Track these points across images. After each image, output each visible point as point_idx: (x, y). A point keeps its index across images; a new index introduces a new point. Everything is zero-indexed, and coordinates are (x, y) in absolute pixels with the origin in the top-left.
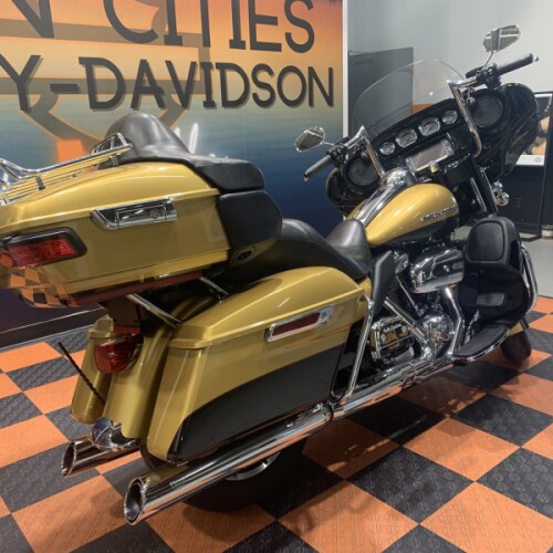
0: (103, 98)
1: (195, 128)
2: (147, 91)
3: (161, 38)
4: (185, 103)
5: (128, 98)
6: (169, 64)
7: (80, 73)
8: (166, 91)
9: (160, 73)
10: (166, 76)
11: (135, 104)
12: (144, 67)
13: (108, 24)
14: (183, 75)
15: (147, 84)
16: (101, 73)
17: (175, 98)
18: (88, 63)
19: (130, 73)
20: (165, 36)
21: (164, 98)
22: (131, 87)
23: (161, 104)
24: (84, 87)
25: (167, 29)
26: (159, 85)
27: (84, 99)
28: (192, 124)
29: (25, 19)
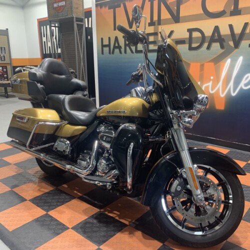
0: (194, 45)
1: (241, 59)
2: (215, 41)
3: (228, 13)
4: (237, 45)
5: (206, 45)
6: (231, 27)
7: (187, 35)
8: (226, 41)
9: (225, 31)
10: (228, 32)
11: (208, 48)
12: (217, 29)
14: (238, 30)
15: (216, 37)
16: (196, 34)
17: (231, 43)
18: (190, 31)
19: (208, 32)
20: (231, 12)
21: (224, 44)
22: (208, 40)
23: (222, 47)
24: (187, 41)
25: (232, 8)
26: (222, 37)
27: (186, 46)
28: (239, 56)
29: (171, 17)
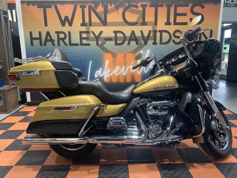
0: (119, 42)
1: (149, 51)
2: (133, 40)
3: (140, 24)
4: (146, 43)
5: (127, 42)
6: (141, 32)
7: (113, 35)
8: (139, 40)
9: (138, 34)
10: (140, 35)
11: (129, 44)
12: (133, 32)
13: (123, 21)
14: (146, 34)
15: (133, 38)
16: (119, 35)
17: (143, 42)
18: (115, 32)
19: (128, 34)
20: (141, 23)
21: (138, 42)
22: (128, 39)
23: (137, 44)
24: (114, 39)
25: (142, 21)
26: (137, 38)
27: (113, 42)
28: (148, 49)
29: (100, 22)
